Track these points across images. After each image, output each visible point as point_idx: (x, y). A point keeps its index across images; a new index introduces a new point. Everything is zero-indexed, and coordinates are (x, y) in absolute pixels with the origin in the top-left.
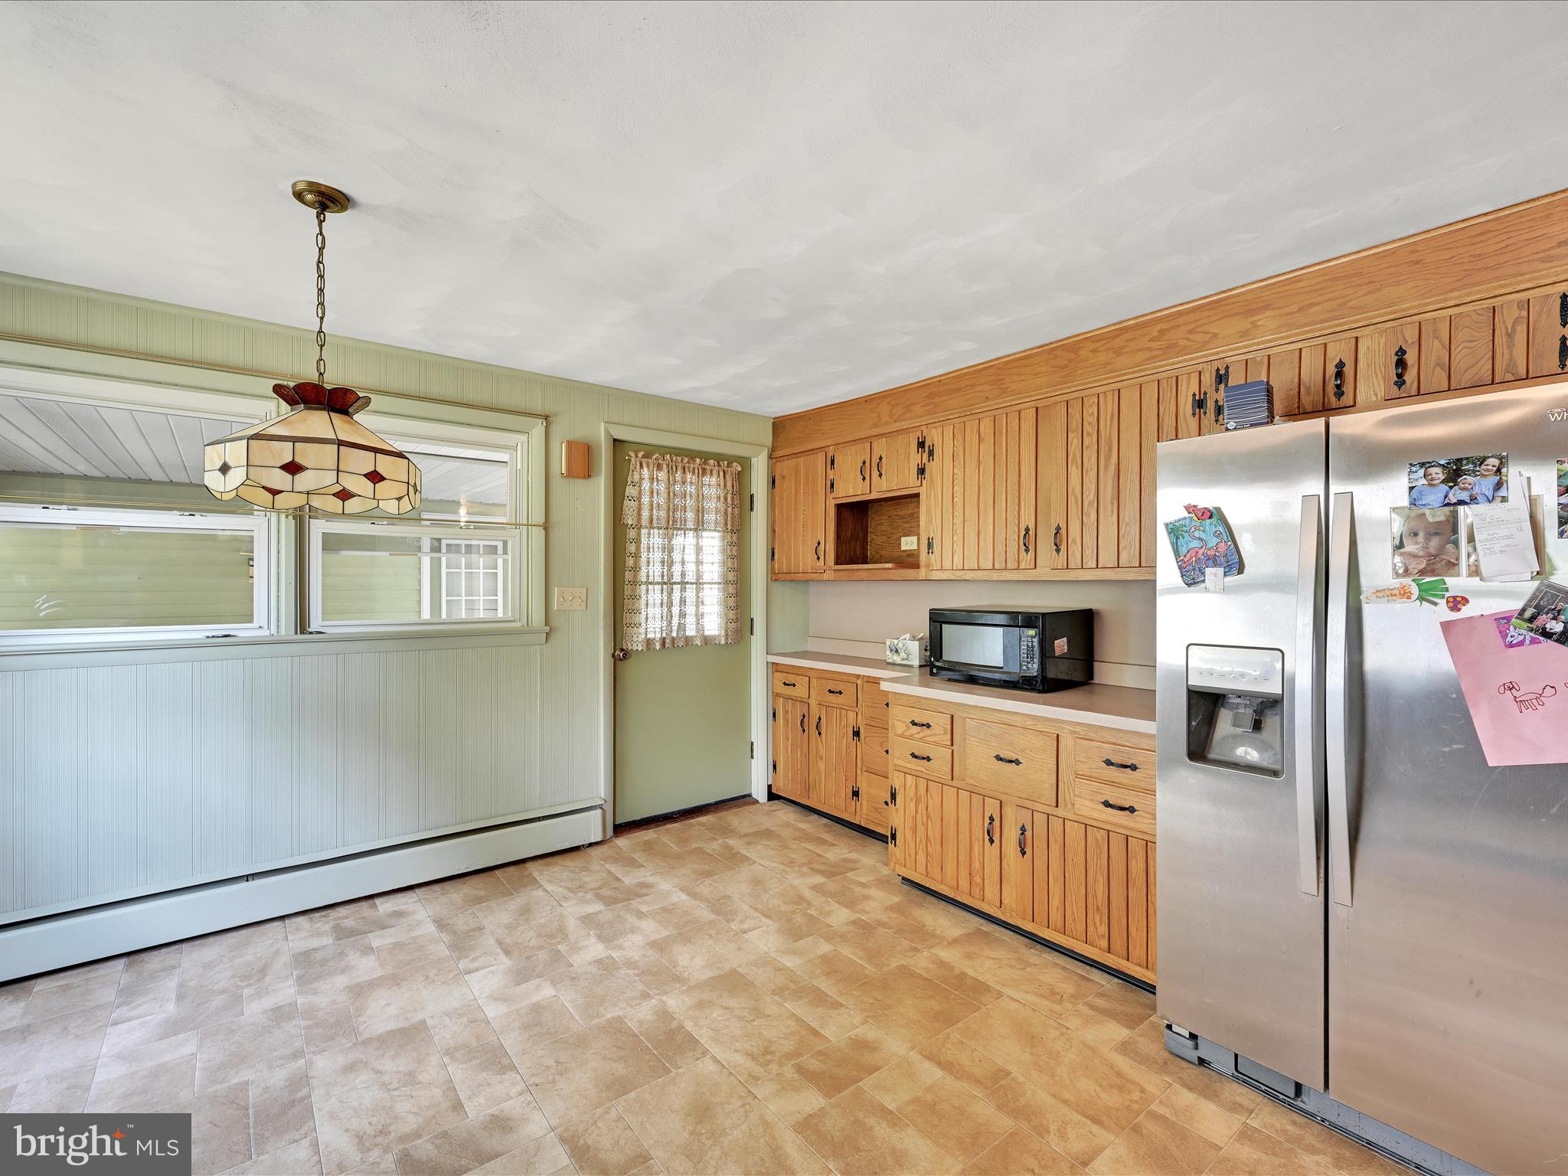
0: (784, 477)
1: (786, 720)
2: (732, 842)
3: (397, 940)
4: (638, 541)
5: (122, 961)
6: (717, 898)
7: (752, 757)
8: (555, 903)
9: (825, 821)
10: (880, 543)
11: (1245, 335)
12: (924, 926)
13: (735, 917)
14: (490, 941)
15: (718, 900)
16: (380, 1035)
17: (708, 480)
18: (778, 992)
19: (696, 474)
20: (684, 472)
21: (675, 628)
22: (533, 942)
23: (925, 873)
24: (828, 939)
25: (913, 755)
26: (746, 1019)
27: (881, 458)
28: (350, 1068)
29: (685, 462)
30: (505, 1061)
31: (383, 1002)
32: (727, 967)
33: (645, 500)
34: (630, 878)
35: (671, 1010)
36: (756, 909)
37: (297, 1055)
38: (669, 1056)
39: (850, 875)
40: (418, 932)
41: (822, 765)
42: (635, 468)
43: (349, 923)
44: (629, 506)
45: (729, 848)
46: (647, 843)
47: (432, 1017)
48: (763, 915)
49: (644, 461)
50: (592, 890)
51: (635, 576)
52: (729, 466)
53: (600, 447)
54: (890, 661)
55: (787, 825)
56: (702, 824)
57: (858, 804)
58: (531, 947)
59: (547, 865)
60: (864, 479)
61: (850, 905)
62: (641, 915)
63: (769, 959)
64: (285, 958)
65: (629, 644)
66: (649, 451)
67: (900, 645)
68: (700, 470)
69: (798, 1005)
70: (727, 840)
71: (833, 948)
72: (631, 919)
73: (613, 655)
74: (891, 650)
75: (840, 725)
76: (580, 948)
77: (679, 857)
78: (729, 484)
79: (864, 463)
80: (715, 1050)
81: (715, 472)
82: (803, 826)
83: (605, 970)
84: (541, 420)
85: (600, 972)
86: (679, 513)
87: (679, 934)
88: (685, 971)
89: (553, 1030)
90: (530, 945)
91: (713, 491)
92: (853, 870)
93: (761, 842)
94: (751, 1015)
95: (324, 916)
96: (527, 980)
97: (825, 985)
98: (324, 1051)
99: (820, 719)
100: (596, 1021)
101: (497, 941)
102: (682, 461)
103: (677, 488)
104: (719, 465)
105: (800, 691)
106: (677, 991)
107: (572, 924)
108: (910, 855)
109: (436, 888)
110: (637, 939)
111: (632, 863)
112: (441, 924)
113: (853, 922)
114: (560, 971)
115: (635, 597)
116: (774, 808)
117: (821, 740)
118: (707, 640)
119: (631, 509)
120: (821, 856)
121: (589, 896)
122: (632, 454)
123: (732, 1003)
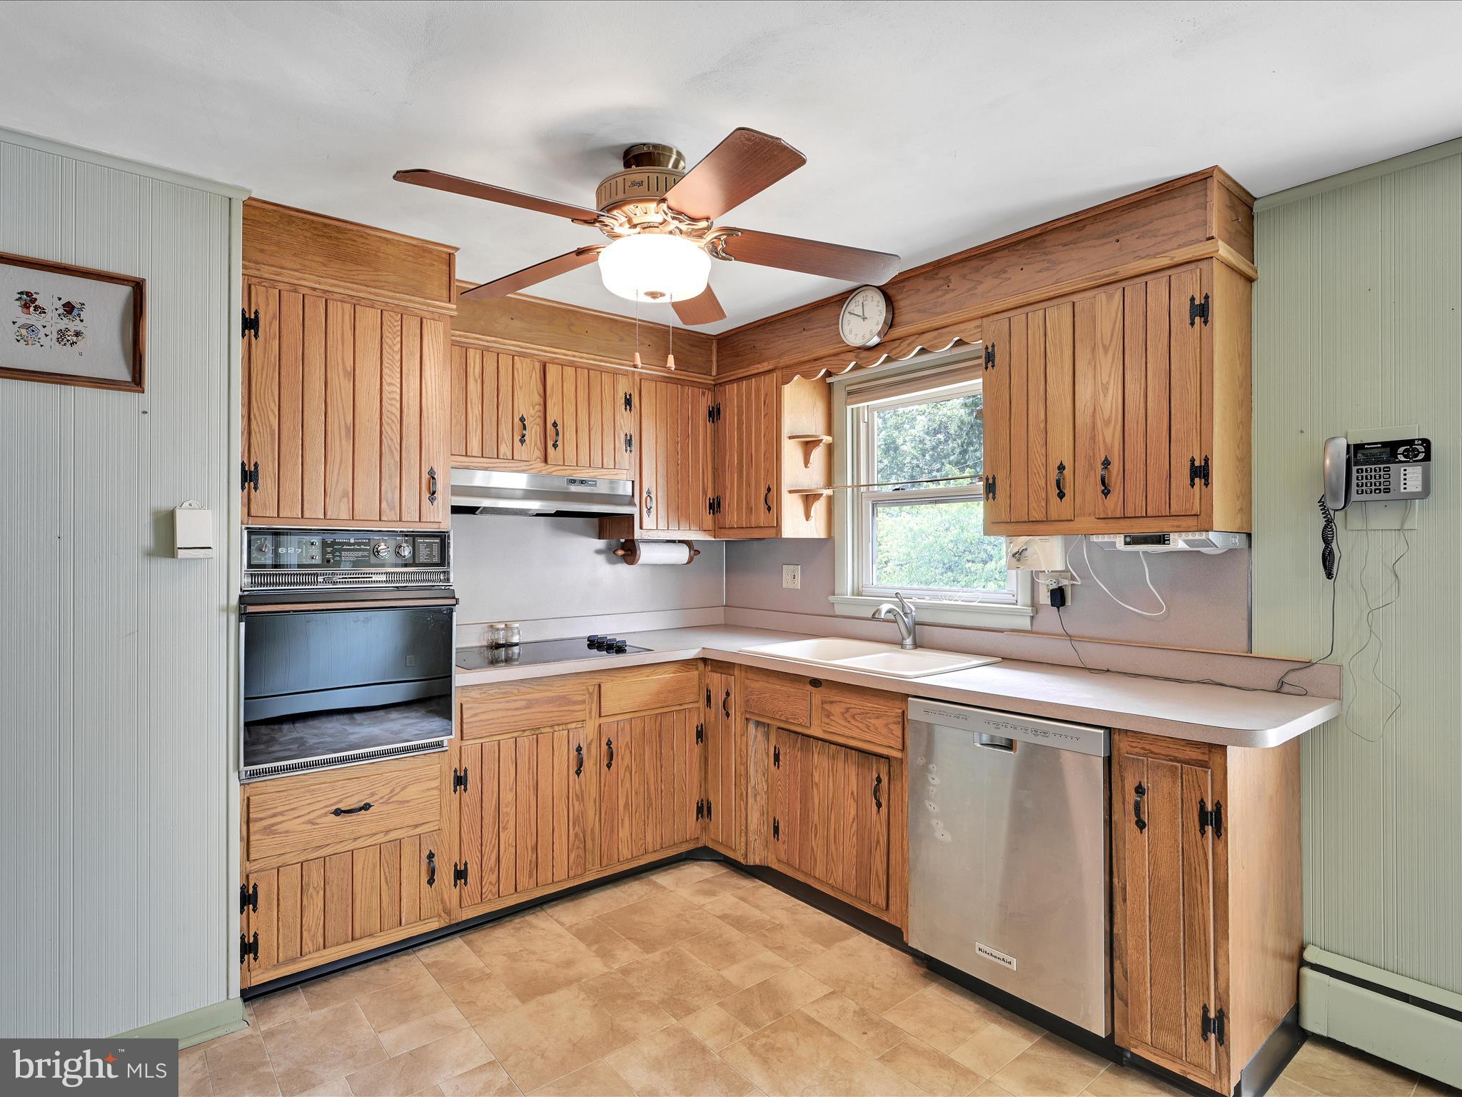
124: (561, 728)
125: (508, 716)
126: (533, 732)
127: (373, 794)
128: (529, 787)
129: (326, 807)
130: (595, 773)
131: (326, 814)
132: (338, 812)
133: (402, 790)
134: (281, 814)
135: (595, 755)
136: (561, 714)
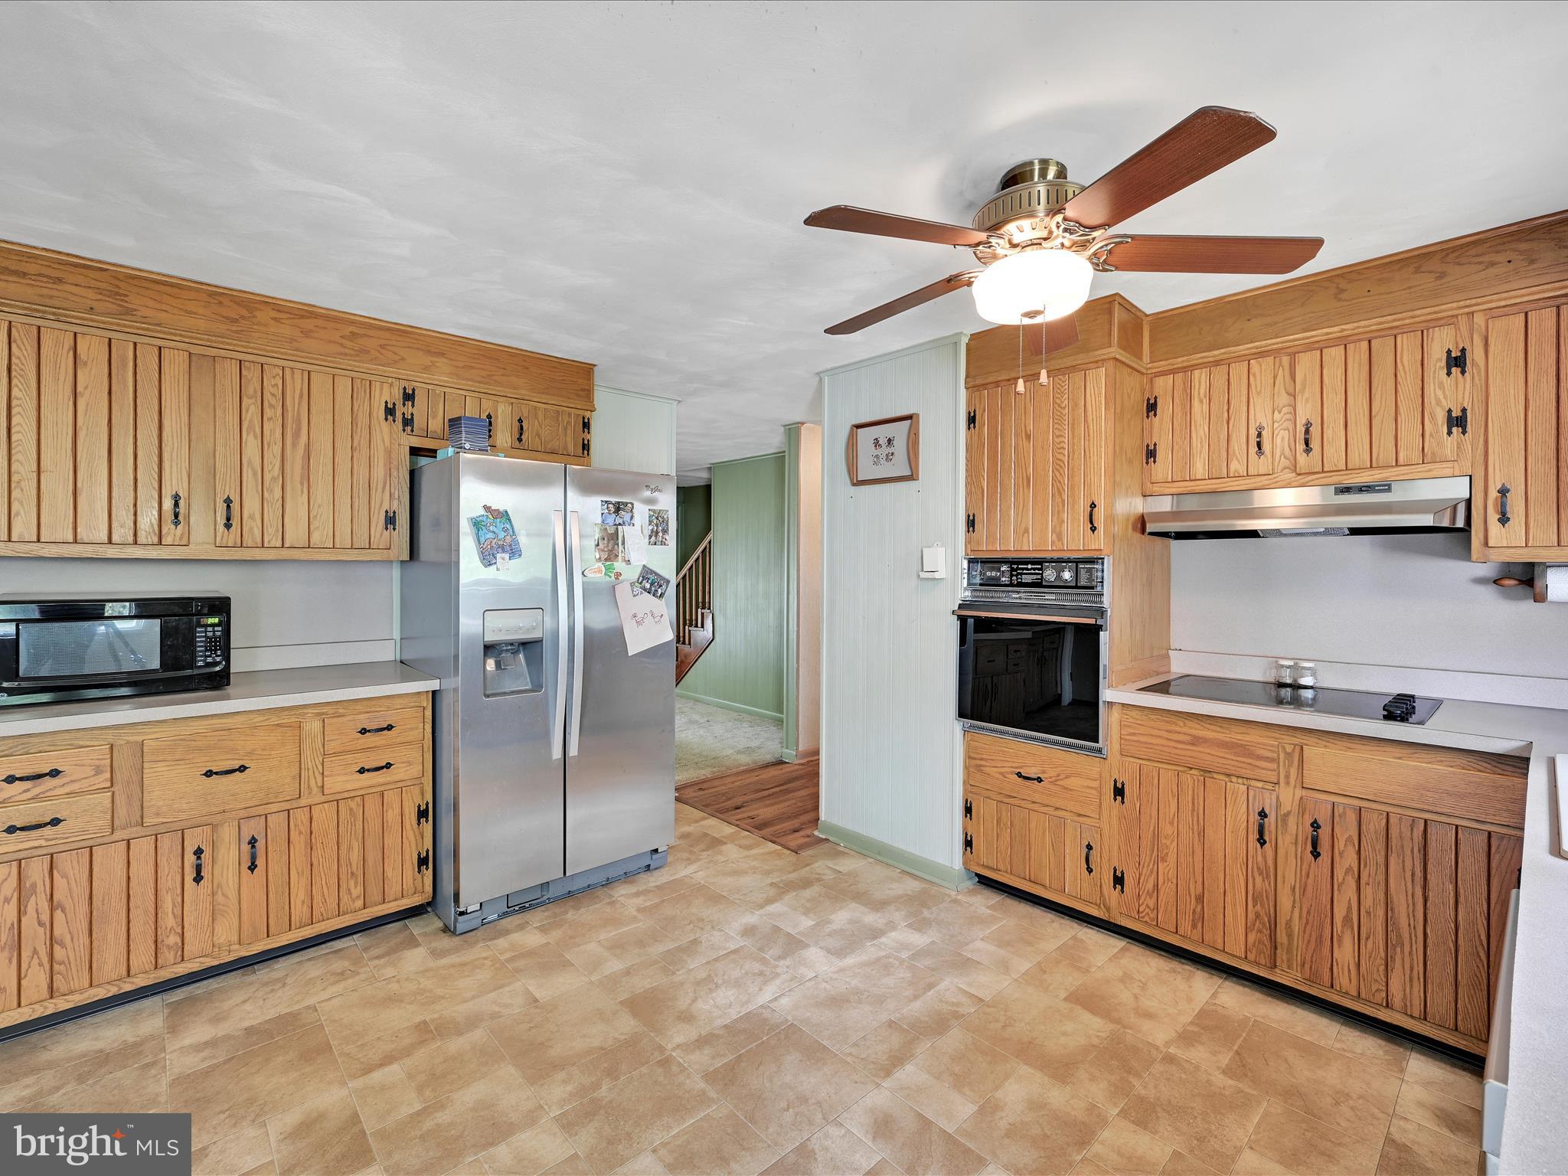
11: (426, 369)
124: (1240, 780)
125: (1169, 746)
126: (1202, 773)
127: (1044, 772)
128: (1193, 830)
129: (1012, 767)
130: (1293, 855)
131: (1012, 773)
132: (1019, 775)
133: (1066, 778)
134: (985, 760)
135: (1294, 832)
136: (1240, 765)
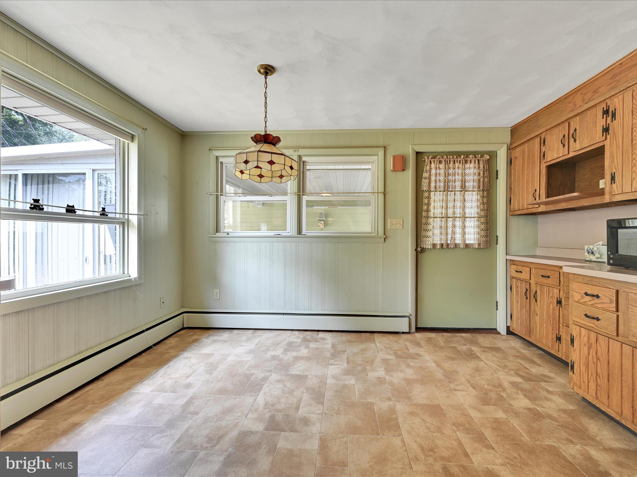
0: (516, 158)
1: (517, 292)
2: (474, 348)
3: (318, 347)
4: (429, 198)
5: (252, 331)
6: (450, 370)
7: (497, 309)
8: (376, 351)
9: (540, 352)
10: (584, 187)
12: (586, 430)
13: (455, 382)
14: (345, 357)
15: (451, 372)
16: (293, 375)
17: (468, 165)
18: (457, 425)
19: (462, 163)
20: (454, 163)
21: (449, 239)
22: (359, 362)
23: (595, 396)
24: (505, 411)
25: (586, 315)
26: (431, 430)
27: (575, 130)
28: (278, 381)
29: (454, 158)
30: (322, 400)
31: (301, 364)
32: (436, 402)
33: (433, 178)
34: (413, 350)
35: (397, 410)
36: (469, 382)
37: (270, 371)
38: (383, 429)
39: (543, 384)
40: (326, 346)
41: (537, 319)
42: (428, 164)
43: (308, 337)
44: (425, 182)
45: (471, 350)
46: (430, 339)
47: (311, 375)
48: (471, 386)
49: (432, 160)
50: (394, 350)
51: (427, 214)
52: (481, 157)
53: (409, 156)
54: (588, 259)
55: (513, 348)
56: (462, 337)
57: (560, 346)
58: (357, 364)
59: (382, 336)
60: (564, 146)
61: (533, 399)
62: (408, 366)
63: (462, 408)
64: (286, 342)
65: (424, 245)
66: (435, 156)
67: (595, 249)
68: (464, 161)
69: (464, 436)
70: (471, 347)
71: (506, 417)
72: (403, 366)
73: (416, 250)
74: (588, 252)
75: (549, 296)
76: (375, 370)
77: (442, 348)
78: (481, 166)
79: (564, 136)
80: (405, 436)
81: (473, 161)
82: (523, 351)
83: (379, 382)
84: (382, 149)
85: (377, 382)
86: (451, 183)
87: (421, 380)
88: (414, 396)
89: (345, 396)
90: (358, 363)
91: (472, 171)
92: (546, 382)
93: (492, 353)
94: (434, 429)
95: (303, 333)
96: (348, 374)
97: (488, 433)
98: (277, 373)
99: (536, 292)
100: (363, 400)
101: (347, 357)
102: (453, 157)
103: (451, 171)
104: (476, 157)
105: (525, 275)
106: (405, 403)
107: (378, 360)
108: (584, 382)
109: (340, 333)
110: (401, 375)
111: (418, 345)
112: (333, 346)
113: (530, 409)
114: (362, 376)
115: (427, 224)
116: (509, 338)
117: (537, 304)
118: (467, 246)
119: (425, 183)
120: (527, 368)
121: (392, 352)
122: (426, 158)
123: (428, 420)
